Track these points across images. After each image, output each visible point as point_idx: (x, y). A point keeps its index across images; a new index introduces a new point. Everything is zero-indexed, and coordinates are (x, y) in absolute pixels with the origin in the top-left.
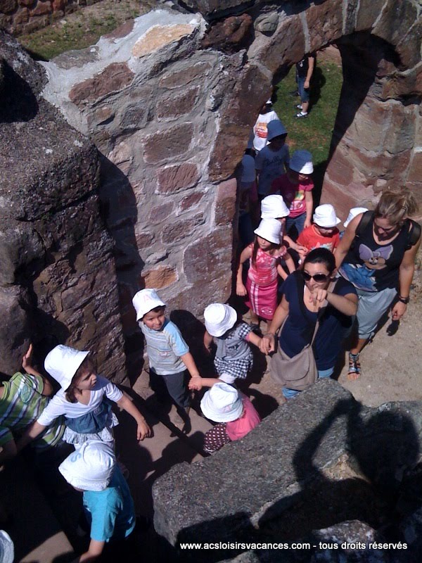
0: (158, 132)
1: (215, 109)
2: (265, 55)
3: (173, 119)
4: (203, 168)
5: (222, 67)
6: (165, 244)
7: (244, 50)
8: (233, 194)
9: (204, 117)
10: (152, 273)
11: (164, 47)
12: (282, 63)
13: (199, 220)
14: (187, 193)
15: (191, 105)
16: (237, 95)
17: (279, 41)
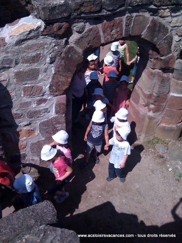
0: (21, 70)
1: (51, 63)
2: (78, 42)
3: (29, 65)
4: (46, 88)
5: (54, 45)
6: (28, 119)
7: (66, 39)
8: (65, 102)
9: (46, 66)
10: (22, 131)
11: (22, 33)
12: (88, 47)
13: (46, 111)
14: (38, 98)
15: (38, 60)
16: (63, 58)
17: (85, 36)
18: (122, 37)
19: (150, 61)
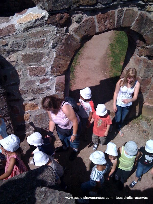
0: (27, 53)
1: (53, 48)
2: (76, 30)
3: (34, 49)
4: (48, 69)
5: (56, 32)
6: (32, 95)
7: (66, 27)
8: (64, 81)
9: (49, 50)
10: (28, 104)
11: (29, 21)
12: (85, 35)
13: (48, 89)
14: (41, 78)
15: (42, 45)
16: (63, 44)
17: (83, 26)
18: (114, 28)
19: (138, 49)
